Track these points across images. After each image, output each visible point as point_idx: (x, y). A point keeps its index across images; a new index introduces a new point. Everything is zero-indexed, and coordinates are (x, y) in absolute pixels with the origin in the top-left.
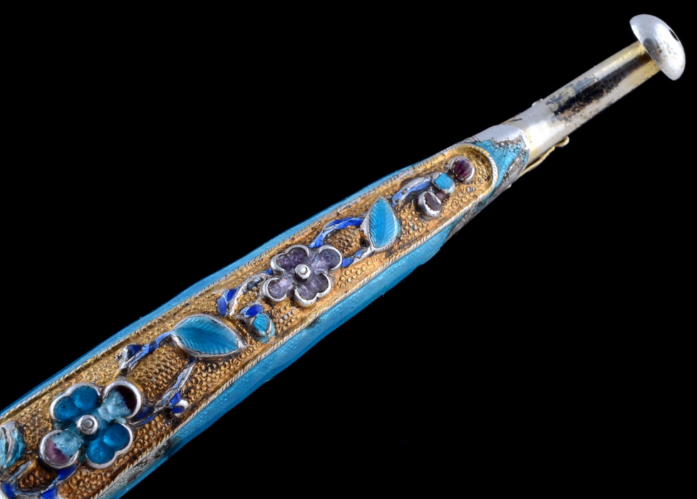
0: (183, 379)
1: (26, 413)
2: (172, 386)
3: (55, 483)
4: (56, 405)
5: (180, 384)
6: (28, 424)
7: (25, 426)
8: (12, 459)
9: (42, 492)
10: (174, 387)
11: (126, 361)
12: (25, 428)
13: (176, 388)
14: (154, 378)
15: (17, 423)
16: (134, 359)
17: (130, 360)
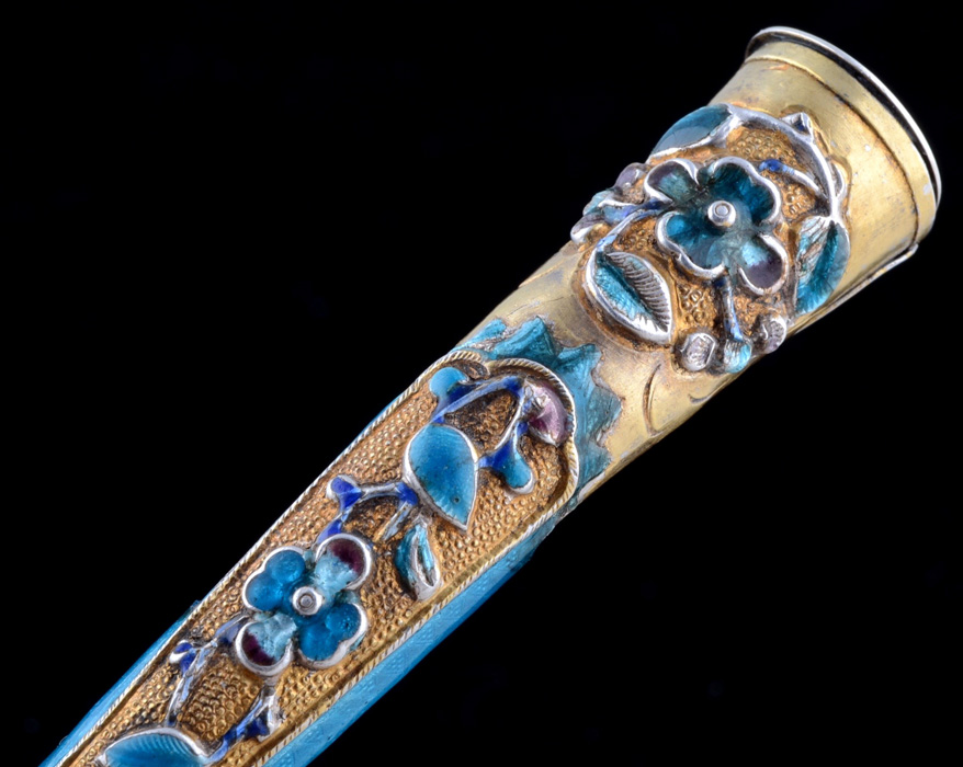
0: (180, 691)
1: (404, 615)
2: (195, 681)
3: (344, 515)
4: (359, 625)
5: (184, 683)
6: (396, 597)
7: (402, 594)
8: (410, 539)
9: (360, 501)
10: (191, 679)
11: (267, 709)
12: (400, 591)
13: (188, 677)
14: (224, 686)
15: (414, 597)
16: (256, 712)
17: (262, 710)
